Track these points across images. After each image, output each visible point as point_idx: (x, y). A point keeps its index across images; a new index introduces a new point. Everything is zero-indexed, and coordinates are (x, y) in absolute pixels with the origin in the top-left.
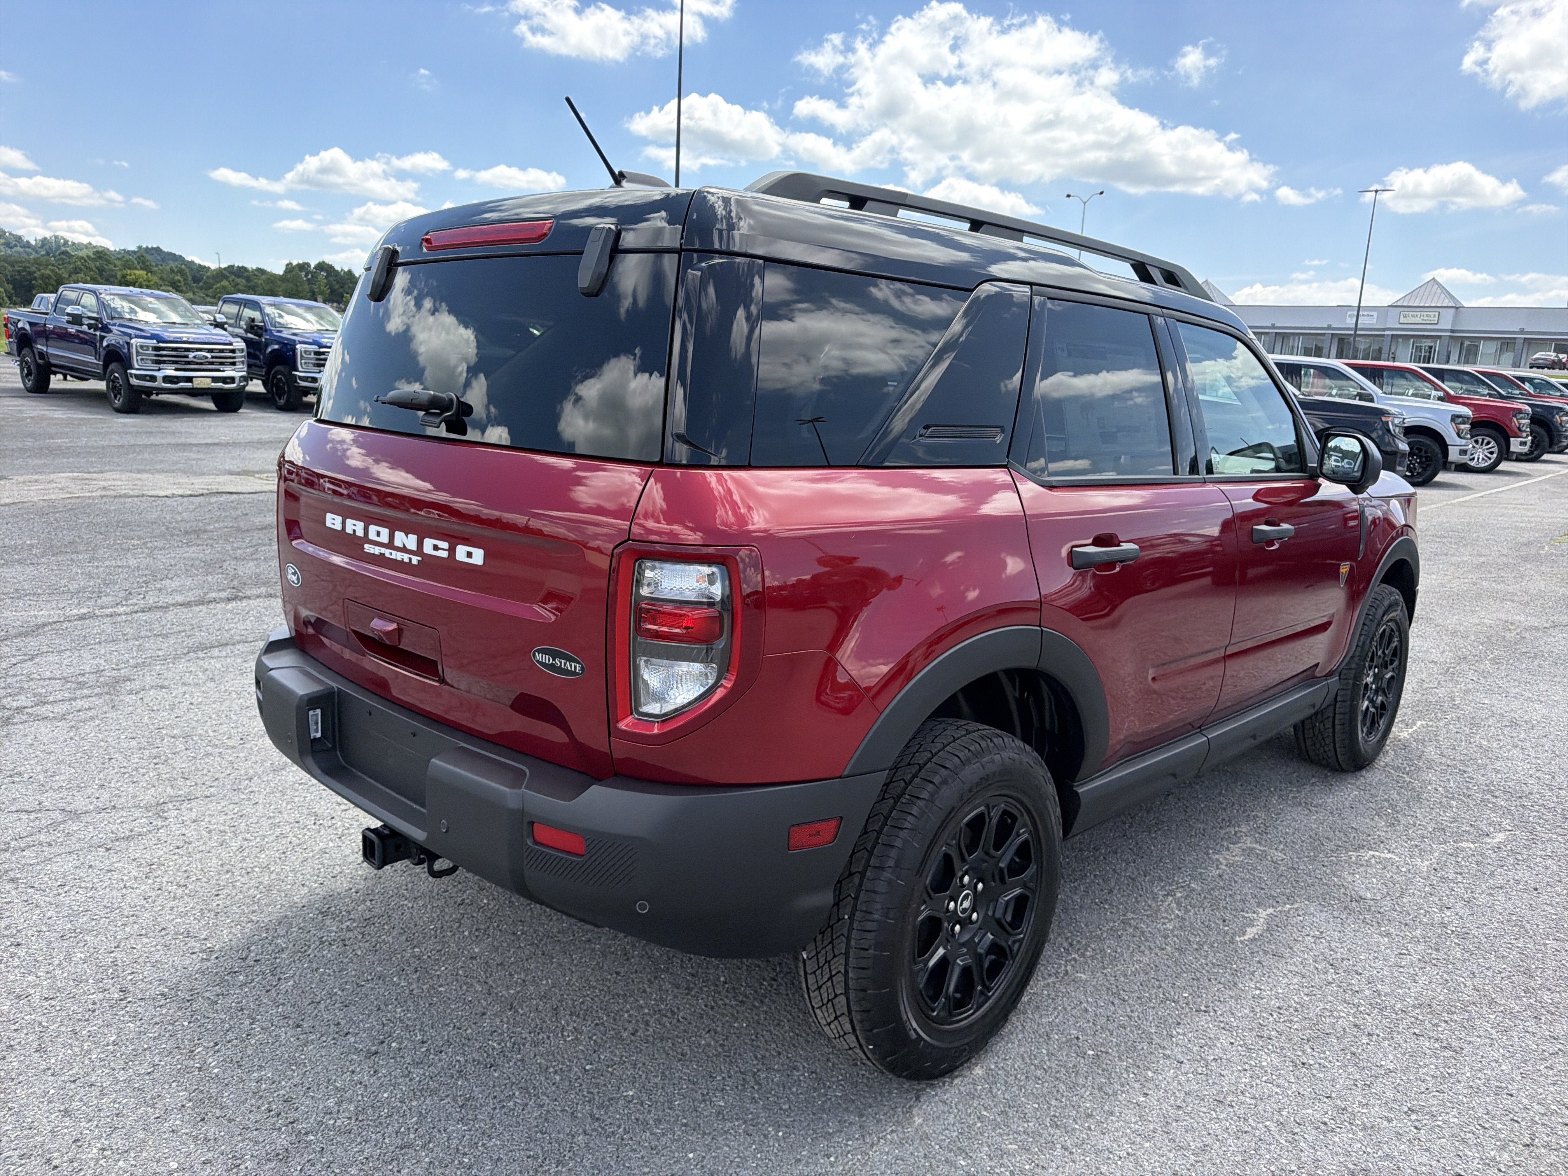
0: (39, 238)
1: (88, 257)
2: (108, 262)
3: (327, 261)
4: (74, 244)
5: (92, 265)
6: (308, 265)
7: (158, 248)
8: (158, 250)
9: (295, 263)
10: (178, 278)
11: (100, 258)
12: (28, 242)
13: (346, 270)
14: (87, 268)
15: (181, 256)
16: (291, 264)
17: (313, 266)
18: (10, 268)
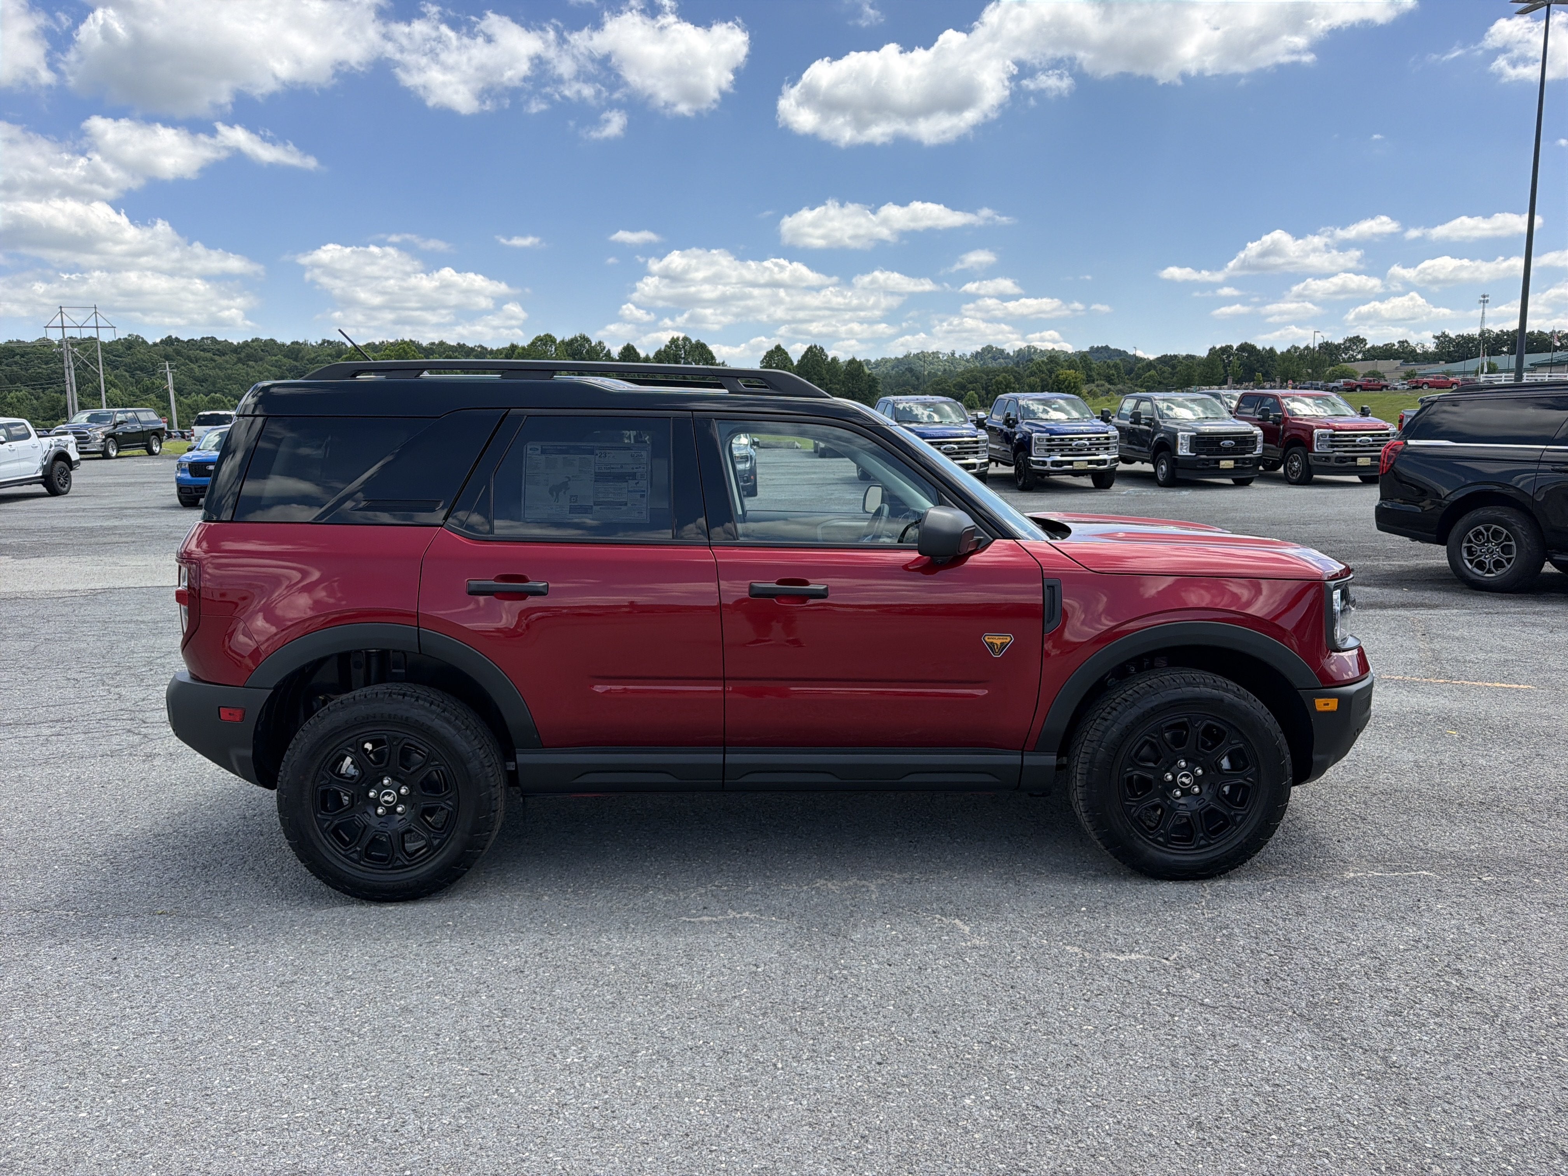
0: (1017, 349)
1: (1043, 362)
2: (1058, 364)
3: (1249, 342)
4: (1041, 351)
5: (1044, 368)
6: (1231, 347)
7: (1107, 346)
8: (1106, 348)
9: (1218, 347)
10: (1113, 372)
11: (1051, 361)
12: (1008, 354)
13: (1268, 348)
14: (1040, 371)
15: (1125, 352)
16: (1214, 348)
17: (1235, 348)
18: (985, 377)
